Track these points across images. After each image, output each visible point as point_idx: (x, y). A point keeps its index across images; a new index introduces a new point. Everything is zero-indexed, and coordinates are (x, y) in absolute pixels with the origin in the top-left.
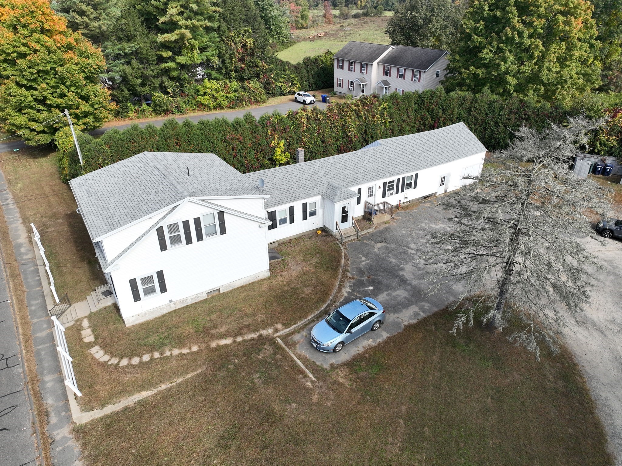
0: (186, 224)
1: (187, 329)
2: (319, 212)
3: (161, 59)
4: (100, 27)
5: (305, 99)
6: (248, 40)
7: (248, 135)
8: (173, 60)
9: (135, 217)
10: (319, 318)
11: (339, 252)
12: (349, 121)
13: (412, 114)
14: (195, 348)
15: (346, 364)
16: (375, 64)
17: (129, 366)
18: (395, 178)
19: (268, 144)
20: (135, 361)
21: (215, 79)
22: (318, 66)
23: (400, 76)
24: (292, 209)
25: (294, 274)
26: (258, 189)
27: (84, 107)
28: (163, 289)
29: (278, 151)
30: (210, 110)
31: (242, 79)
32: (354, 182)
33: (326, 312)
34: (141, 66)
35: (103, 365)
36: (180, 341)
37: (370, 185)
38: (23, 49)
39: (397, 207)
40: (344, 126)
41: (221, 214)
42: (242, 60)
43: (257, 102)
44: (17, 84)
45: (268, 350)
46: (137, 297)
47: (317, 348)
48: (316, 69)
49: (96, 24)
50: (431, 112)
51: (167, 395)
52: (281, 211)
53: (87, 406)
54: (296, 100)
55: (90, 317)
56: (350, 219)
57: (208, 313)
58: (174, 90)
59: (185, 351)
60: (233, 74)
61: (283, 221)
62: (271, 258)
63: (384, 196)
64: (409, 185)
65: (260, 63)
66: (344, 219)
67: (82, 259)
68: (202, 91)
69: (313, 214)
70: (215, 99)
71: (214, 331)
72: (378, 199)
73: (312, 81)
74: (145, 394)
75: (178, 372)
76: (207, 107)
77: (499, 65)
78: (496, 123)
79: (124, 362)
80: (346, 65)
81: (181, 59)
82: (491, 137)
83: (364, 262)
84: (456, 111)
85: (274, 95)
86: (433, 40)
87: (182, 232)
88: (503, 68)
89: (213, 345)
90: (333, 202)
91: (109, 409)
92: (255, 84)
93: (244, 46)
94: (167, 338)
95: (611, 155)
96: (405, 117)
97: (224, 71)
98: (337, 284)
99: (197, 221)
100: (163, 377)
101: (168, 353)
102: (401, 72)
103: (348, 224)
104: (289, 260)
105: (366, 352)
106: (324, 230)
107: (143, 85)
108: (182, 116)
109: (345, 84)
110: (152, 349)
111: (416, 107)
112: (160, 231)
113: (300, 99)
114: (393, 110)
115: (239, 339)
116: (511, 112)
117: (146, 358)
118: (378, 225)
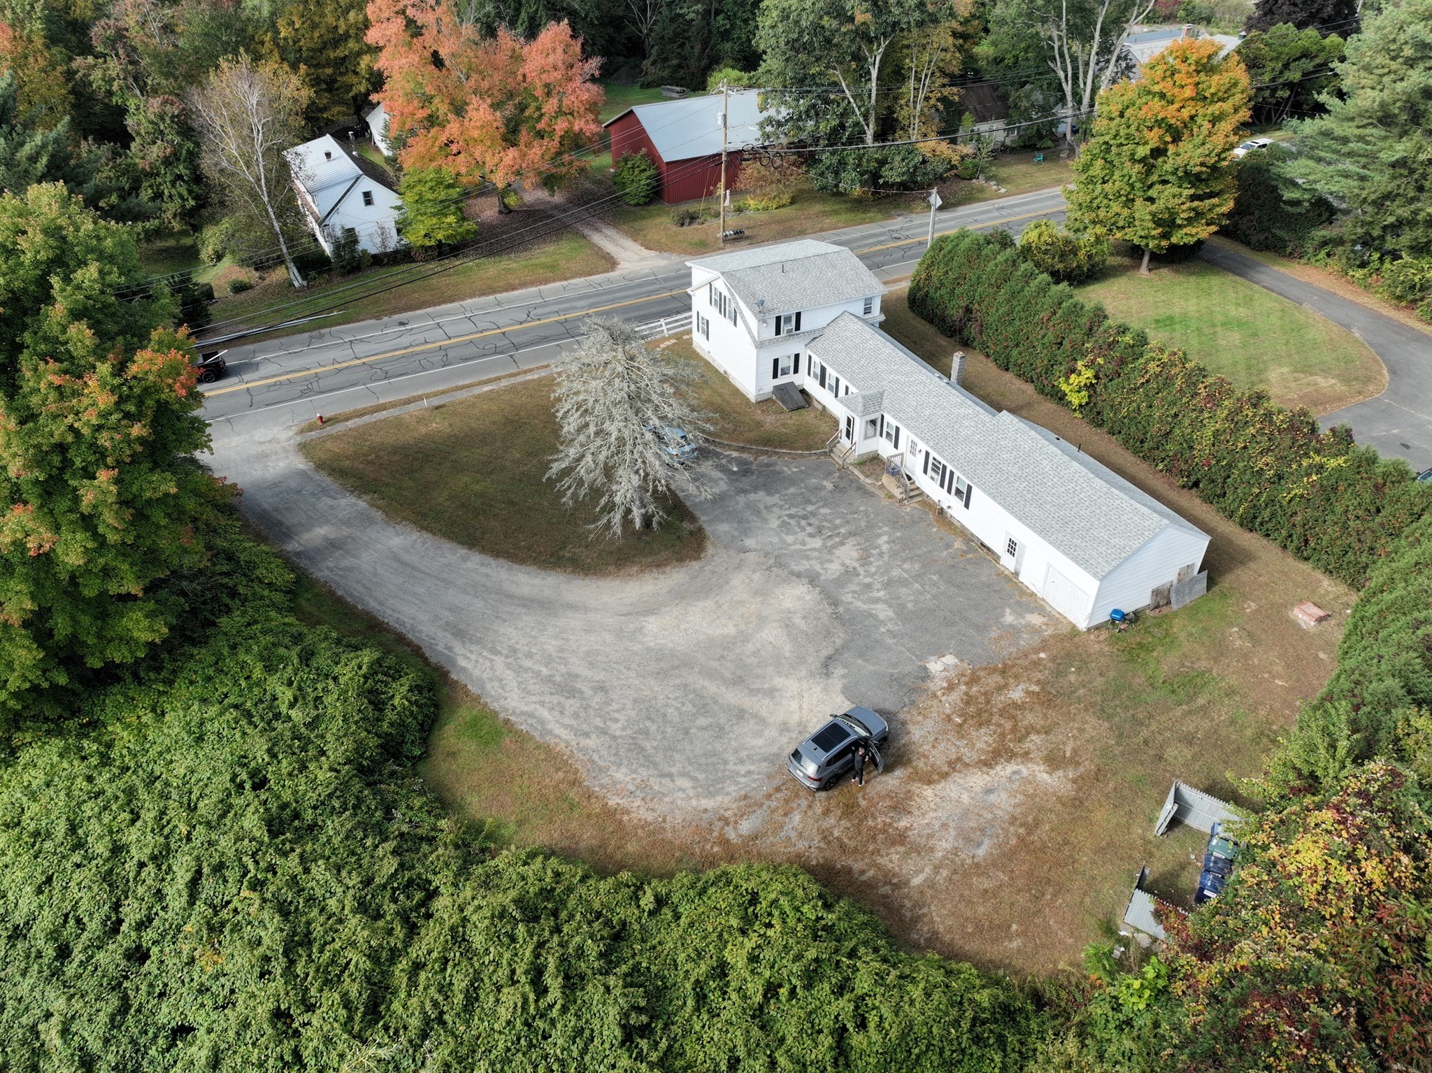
11: (805, 448)
18: (943, 462)
29: (1072, 380)
32: (897, 413)
37: (911, 436)
41: (736, 308)
46: (698, 329)
56: (853, 441)
63: (925, 471)
64: (960, 493)
66: (848, 434)
72: (916, 465)
87: (718, 300)
98: (740, 444)
99: (725, 300)
118: (882, 487)
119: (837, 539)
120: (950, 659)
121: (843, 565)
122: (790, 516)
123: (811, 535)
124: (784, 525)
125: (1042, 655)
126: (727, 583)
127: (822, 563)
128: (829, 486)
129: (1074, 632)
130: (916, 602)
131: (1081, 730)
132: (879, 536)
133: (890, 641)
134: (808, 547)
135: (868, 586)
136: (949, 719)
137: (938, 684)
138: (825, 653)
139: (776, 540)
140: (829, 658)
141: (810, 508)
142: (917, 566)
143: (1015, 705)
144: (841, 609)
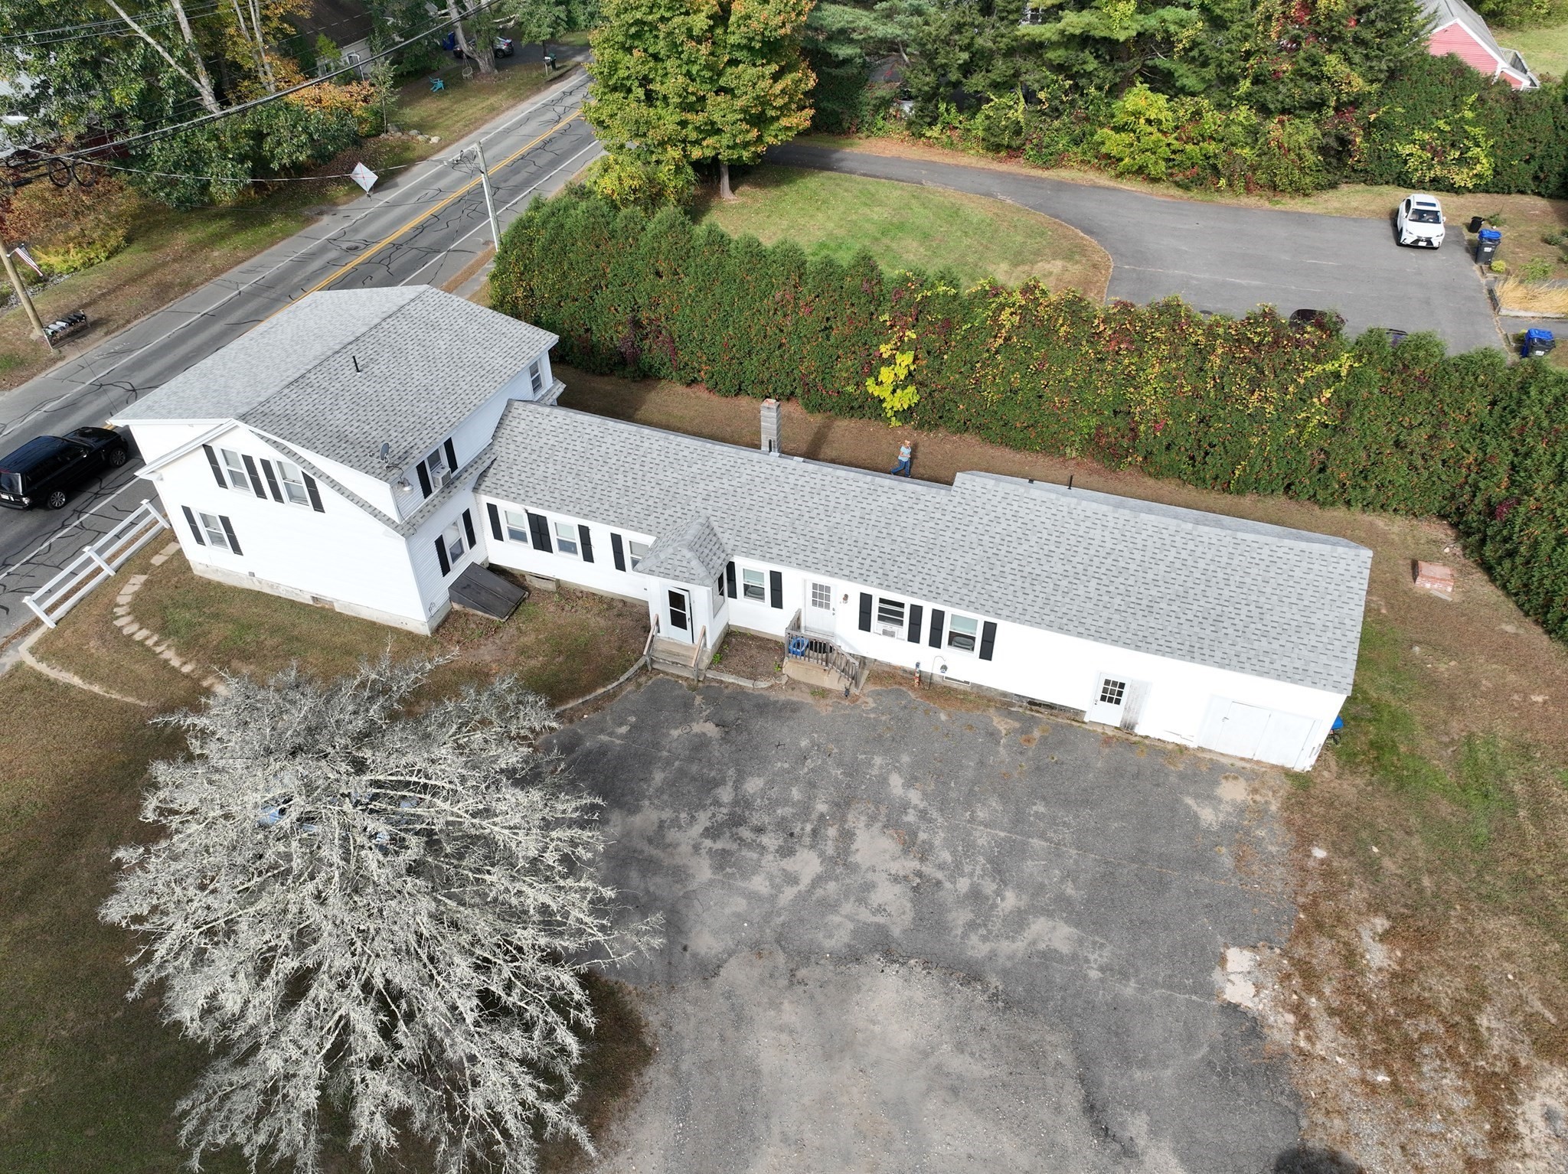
0: (250, 462)
5: (1408, 226)
11: (601, 682)
14: (188, 668)
18: (908, 601)
24: (585, 532)
28: (236, 548)
29: (883, 375)
31: (1266, 108)
32: (762, 549)
35: (111, 607)
37: (815, 578)
41: (306, 473)
46: (198, 539)
52: (562, 524)
53: (38, 644)
56: (693, 625)
60: (1243, 87)
61: (567, 547)
63: (862, 626)
64: (963, 640)
66: (677, 619)
68: (1119, 117)
72: (840, 622)
74: (76, 681)
75: (129, 684)
79: (123, 621)
83: (611, 737)
87: (245, 473)
89: (208, 682)
93: (1312, 5)
99: (268, 467)
101: (160, 648)
103: (688, 637)
108: (1042, 172)
112: (210, 453)
114: (1369, 395)
117: (141, 635)
118: (793, 684)
119: (832, 832)
120: (1239, 959)
121: (896, 879)
122: (712, 833)
123: (786, 852)
124: (722, 860)
125: (1319, 853)
126: (756, 1072)
127: (861, 901)
128: (710, 729)
129: (1301, 782)
130: (1069, 875)
131: (1508, 956)
132: (883, 781)
133: (1129, 990)
134: (806, 881)
135: (975, 895)
136: (1373, 1088)
137: (1281, 1026)
138: (1072, 1100)
139: (740, 904)
140: (1091, 1108)
141: (726, 794)
142: (994, 803)
143: (1401, 978)
144: (995, 982)
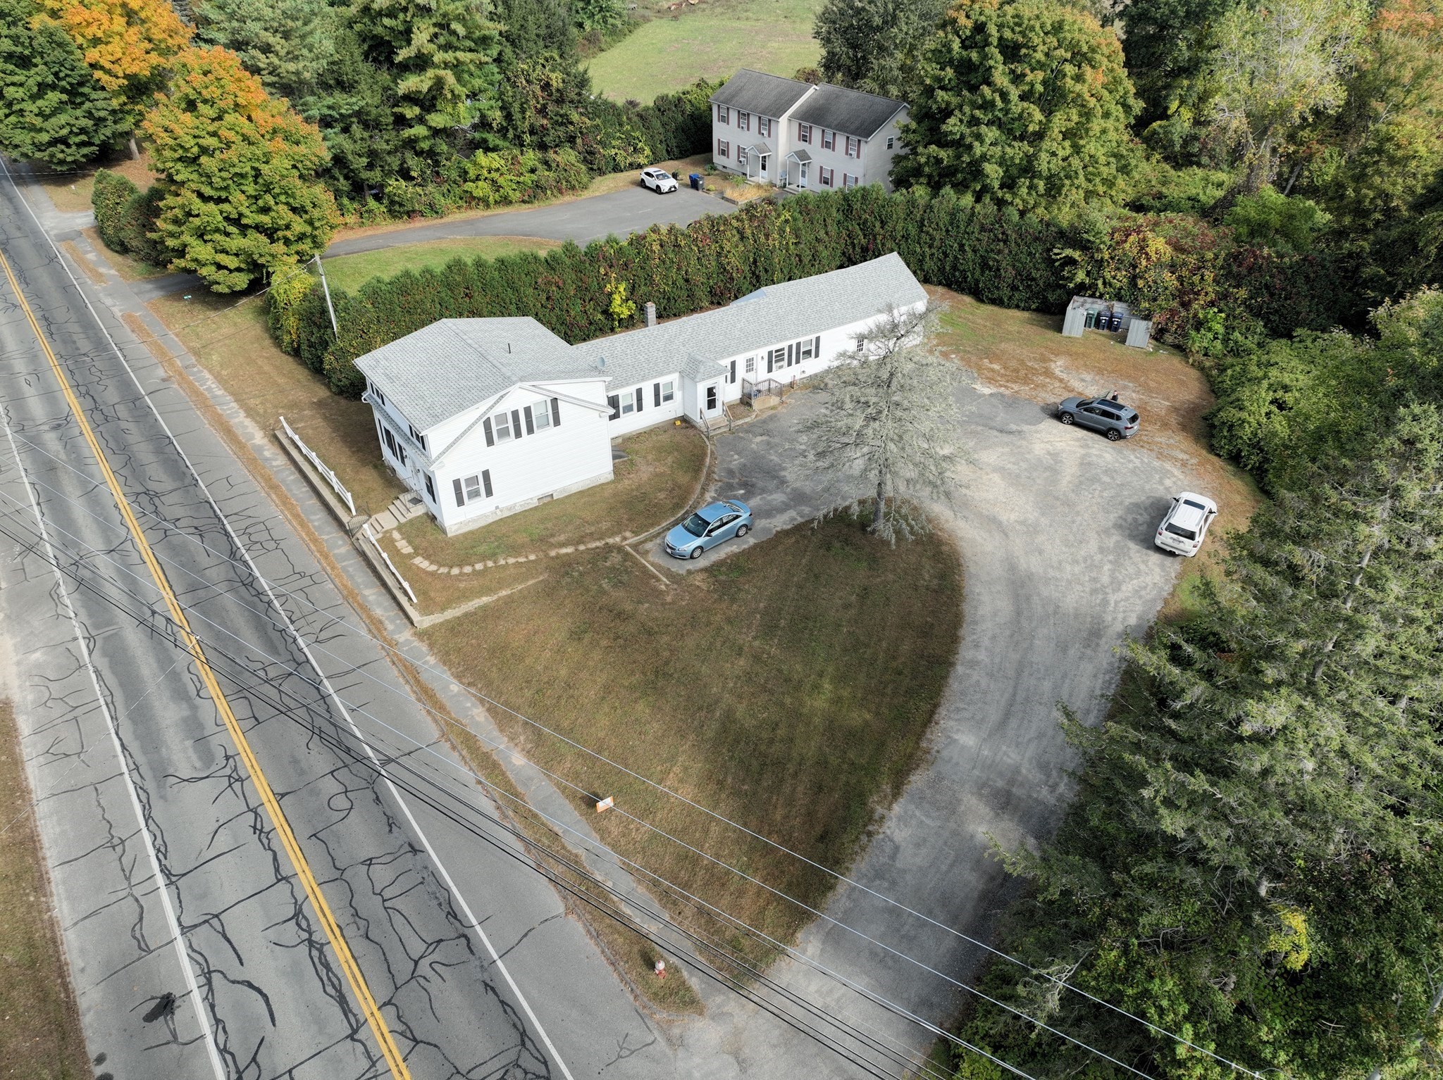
0: (515, 414)
1: (522, 538)
2: (678, 395)
3: (401, 121)
4: (297, 73)
5: (660, 183)
6: (553, 76)
7: (570, 276)
8: (421, 120)
9: (462, 408)
10: (675, 524)
11: (704, 448)
12: (727, 247)
13: (833, 229)
14: (532, 557)
15: (705, 570)
16: (784, 119)
17: (461, 574)
18: (785, 345)
19: (601, 288)
20: (468, 569)
21: (495, 149)
22: (683, 113)
23: (827, 145)
24: (639, 392)
25: (645, 477)
26: (598, 369)
27: (299, 226)
28: (489, 492)
29: (617, 299)
30: (488, 206)
31: (543, 147)
32: (725, 352)
33: (683, 518)
34: (366, 135)
35: (433, 574)
36: (515, 549)
37: (749, 355)
38: (211, 142)
39: (791, 385)
40: (719, 254)
41: (555, 401)
42: (542, 111)
43: (573, 188)
44: (200, 195)
45: (616, 558)
46: (460, 502)
47: (674, 555)
48: (680, 119)
49: (292, 67)
50: (863, 225)
51: (509, 601)
52: (626, 395)
53: (426, 610)
54: (642, 184)
55: (400, 528)
56: (719, 404)
57: (542, 521)
58: (423, 172)
59: (522, 560)
60: (527, 138)
61: (629, 409)
62: (614, 457)
63: (770, 370)
64: (808, 353)
65: (575, 117)
66: (711, 404)
67: (364, 463)
68: (472, 173)
69: (669, 398)
70: (496, 186)
71: (552, 540)
72: (760, 374)
73: (673, 143)
74: (485, 600)
75: (517, 579)
76: (485, 202)
77: (970, 147)
78: (962, 246)
79: (455, 571)
80: (733, 116)
81: (437, 120)
82: (954, 268)
83: (736, 461)
84: (899, 227)
85: (601, 172)
86: (899, 55)
87: (511, 424)
88: (978, 150)
89: (553, 553)
90: (694, 380)
91: (450, 614)
92: (567, 156)
93: (546, 86)
94: (498, 547)
95: (1120, 299)
96: (822, 234)
97: (510, 135)
98: (698, 488)
99: (528, 411)
100: (501, 584)
101: (502, 562)
102: (829, 138)
103: (717, 412)
104: (637, 459)
105: (728, 557)
106: (685, 420)
107: (370, 166)
108: (439, 221)
109: (733, 152)
110: (483, 558)
111: (840, 216)
112: (487, 424)
113: (651, 182)
114: (800, 224)
115: (582, 547)
116: (983, 229)
117: (479, 566)
120: (976, 386)
125: (953, 356)
131: (1013, 350)
133: (969, 407)
136: (1034, 389)
137: (1004, 391)
138: (995, 433)
140: (1001, 431)
143: (1005, 367)
